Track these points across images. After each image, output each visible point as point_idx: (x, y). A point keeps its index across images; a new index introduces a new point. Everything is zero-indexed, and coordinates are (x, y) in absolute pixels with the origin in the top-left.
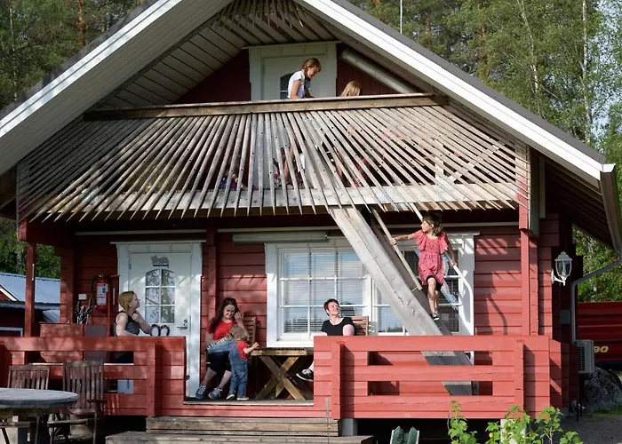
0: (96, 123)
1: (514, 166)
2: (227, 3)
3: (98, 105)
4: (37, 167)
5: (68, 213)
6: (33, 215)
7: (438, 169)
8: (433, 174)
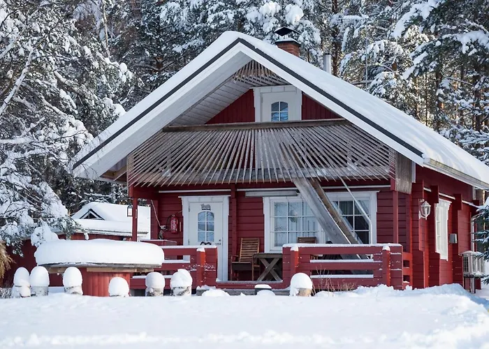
0: (169, 134)
1: (388, 157)
2: (244, 65)
3: (171, 124)
4: (138, 158)
5: (155, 182)
6: (136, 183)
7: (349, 159)
8: (346, 161)
